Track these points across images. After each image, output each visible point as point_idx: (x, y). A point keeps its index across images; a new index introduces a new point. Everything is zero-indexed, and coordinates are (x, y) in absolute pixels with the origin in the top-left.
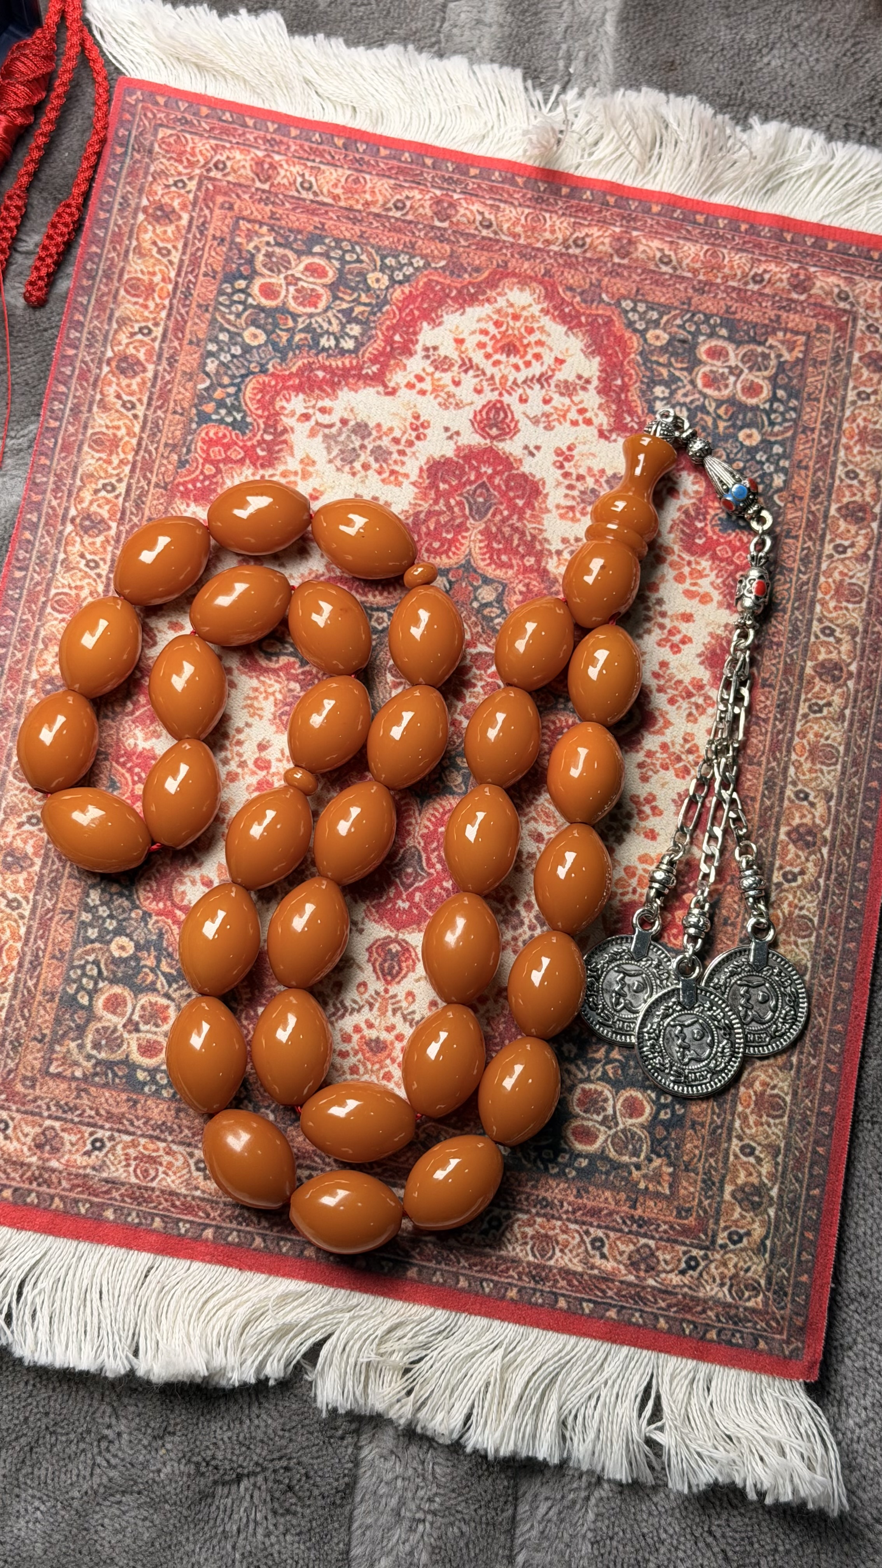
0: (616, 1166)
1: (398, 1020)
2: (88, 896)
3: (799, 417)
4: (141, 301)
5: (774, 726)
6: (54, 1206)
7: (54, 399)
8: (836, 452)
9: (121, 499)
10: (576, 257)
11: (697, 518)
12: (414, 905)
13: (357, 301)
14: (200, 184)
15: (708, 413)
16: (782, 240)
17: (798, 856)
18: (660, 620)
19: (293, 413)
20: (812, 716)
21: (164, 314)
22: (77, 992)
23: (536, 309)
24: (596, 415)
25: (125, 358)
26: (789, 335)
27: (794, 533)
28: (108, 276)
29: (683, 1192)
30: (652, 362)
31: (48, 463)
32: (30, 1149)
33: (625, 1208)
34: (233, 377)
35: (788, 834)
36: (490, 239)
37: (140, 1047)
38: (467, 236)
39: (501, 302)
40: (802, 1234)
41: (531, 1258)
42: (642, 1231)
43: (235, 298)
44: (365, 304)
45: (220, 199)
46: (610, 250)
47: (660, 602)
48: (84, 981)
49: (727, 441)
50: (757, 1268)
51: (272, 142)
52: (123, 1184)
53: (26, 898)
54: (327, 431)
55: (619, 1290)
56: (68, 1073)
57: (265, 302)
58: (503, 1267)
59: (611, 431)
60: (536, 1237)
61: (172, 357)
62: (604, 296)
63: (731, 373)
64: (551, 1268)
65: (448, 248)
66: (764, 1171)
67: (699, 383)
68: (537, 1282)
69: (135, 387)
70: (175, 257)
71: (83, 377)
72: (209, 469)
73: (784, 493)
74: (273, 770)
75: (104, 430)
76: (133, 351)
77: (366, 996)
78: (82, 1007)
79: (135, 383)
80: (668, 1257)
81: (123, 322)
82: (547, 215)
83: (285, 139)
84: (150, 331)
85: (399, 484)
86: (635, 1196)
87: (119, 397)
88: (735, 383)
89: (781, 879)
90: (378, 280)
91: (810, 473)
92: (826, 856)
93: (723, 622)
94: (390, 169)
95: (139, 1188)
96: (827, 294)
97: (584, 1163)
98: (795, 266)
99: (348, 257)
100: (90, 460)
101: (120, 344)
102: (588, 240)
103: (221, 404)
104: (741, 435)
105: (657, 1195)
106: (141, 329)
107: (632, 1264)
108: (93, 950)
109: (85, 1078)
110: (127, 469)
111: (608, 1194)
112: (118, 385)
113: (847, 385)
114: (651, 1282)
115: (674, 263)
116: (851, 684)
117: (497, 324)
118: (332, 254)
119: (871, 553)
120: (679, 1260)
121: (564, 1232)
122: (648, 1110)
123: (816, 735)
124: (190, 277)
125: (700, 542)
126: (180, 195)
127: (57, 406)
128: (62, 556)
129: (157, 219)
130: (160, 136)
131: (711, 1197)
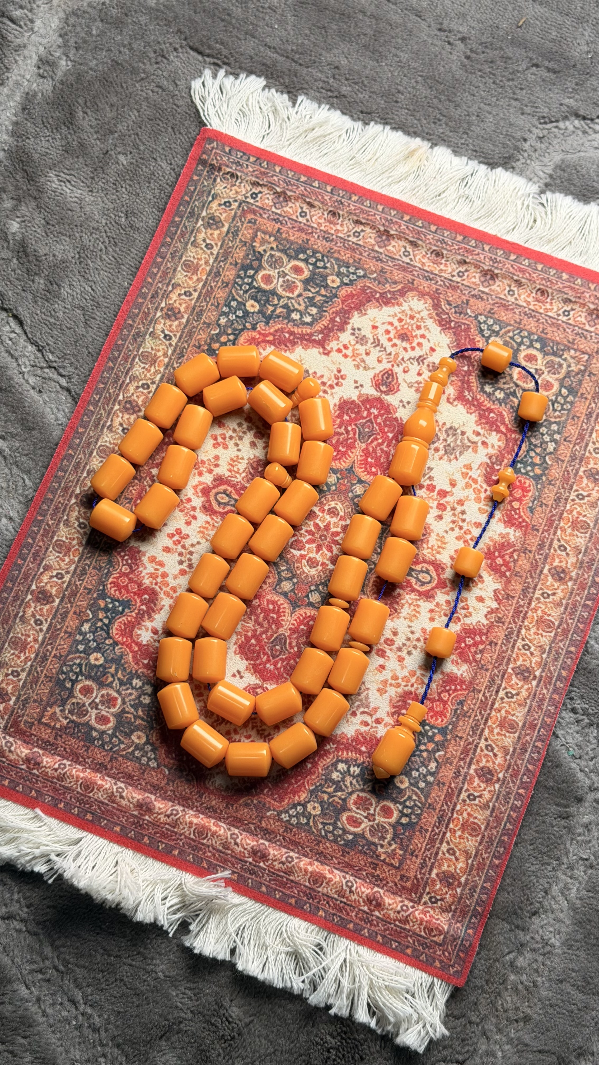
0: (284, 252)
1: (389, 349)
2: (555, 449)
3: (61, 667)
4: (472, 820)
7: (536, 760)
8: (44, 639)
9: (503, 686)
10: (179, 804)
11: (144, 612)
12: (368, 410)
13: (330, 795)
14: (420, 898)
15: (119, 679)
16: (39, 792)
17: (138, 397)
18: (183, 551)
19: (386, 725)
21: (458, 807)
22: (567, 396)
25: (488, 781)
26: (52, 724)
27: (86, 591)
28: (491, 841)
29: (251, 231)
33: (284, 229)
34: (420, 756)
36: (233, 826)
37: (536, 360)
38: (249, 831)
40: (191, 199)
42: (278, 216)
43: (410, 811)
44: (325, 792)
45: (408, 884)
47: (181, 563)
48: (562, 401)
49: (112, 659)
50: (220, 187)
51: (367, 921)
53: (590, 452)
54: (366, 710)
56: (578, 353)
57: (391, 805)
61: (458, 776)
63: (97, 705)
65: (264, 824)
66: (203, 234)
67: (119, 701)
68: (340, 201)
69: (484, 760)
70: (444, 847)
71: (516, 773)
72: (445, 696)
73: (85, 618)
74: (436, 503)
75: (507, 734)
76: (482, 784)
77: (404, 365)
78: (565, 388)
79: (483, 763)
80: (267, 201)
81: (485, 806)
82: (192, 836)
83: (358, 921)
84: (468, 797)
86: (277, 234)
87: (495, 755)
88: (96, 697)
90: (314, 809)
91: (65, 628)
92: (121, 394)
94: (292, 887)
97: (301, 256)
98: (34, 771)
99: (331, 828)
100: (519, 716)
101: (490, 791)
103: (431, 739)
104: (101, 661)
105: (265, 233)
106: (474, 800)
108: (555, 417)
109: (569, 349)
110: (496, 705)
111: (292, 238)
112: (494, 763)
113: (24, 683)
118: (341, 832)
119: (42, 570)
121: (320, 224)
122: (260, 277)
124: (437, 831)
125: (146, 596)
126: (435, 892)
127: (535, 756)
128: (544, 656)
129: (453, 876)
130: (442, 937)
131: (235, 226)
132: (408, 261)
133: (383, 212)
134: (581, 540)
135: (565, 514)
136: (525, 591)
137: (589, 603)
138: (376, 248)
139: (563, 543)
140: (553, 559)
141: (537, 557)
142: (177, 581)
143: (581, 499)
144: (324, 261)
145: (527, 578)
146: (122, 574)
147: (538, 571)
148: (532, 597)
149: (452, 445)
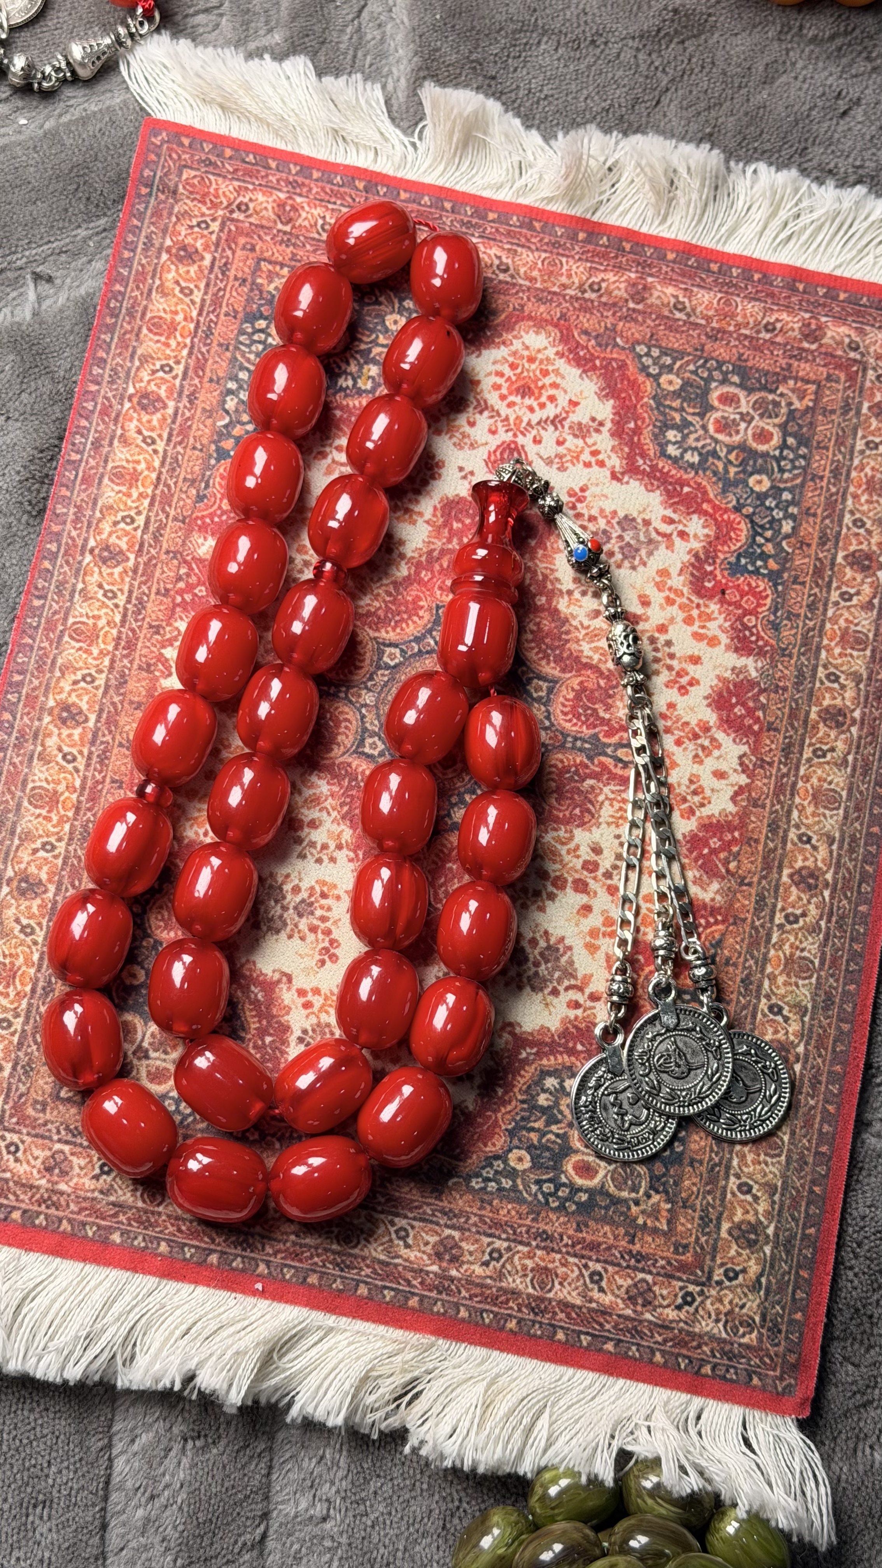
0: (616, 1201)
3: (808, 464)
4: (163, 339)
5: (779, 769)
6: (62, 1229)
7: (77, 433)
8: (844, 500)
9: (139, 532)
10: (592, 301)
11: (706, 561)
13: (375, 342)
14: (223, 224)
15: (719, 458)
16: (794, 289)
17: (800, 899)
18: (669, 662)
20: (816, 760)
21: (185, 352)
23: (551, 352)
24: (609, 457)
25: (145, 395)
26: (799, 384)
27: (801, 580)
28: (131, 314)
29: (680, 1228)
30: (665, 406)
31: (68, 494)
32: (39, 1172)
33: (623, 1243)
35: (791, 876)
36: (507, 283)
37: (149, 1073)
39: (517, 345)
40: (797, 1273)
41: (530, 1290)
42: (640, 1266)
43: (256, 337)
44: (383, 346)
45: (242, 240)
46: (625, 295)
47: (669, 643)
49: (737, 486)
50: (752, 1305)
51: (294, 184)
52: (131, 1208)
55: (617, 1324)
58: (503, 1298)
59: (623, 474)
60: (537, 1269)
61: (193, 394)
62: (618, 340)
63: (742, 419)
64: (550, 1300)
66: (761, 1209)
67: (711, 428)
68: (536, 1314)
69: (155, 423)
70: (197, 296)
71: (105, 412)
72: (227, 504)
73: (793, 540)
75: (124, 464)
76: (154, 388)
79: (156, 418)
80: (665, 1292)
81: (145, 359)
82: (564, 260)
83: (307, 182)
84: (172, 369)
85: (414, 523)
86: (634, 1231)
87: (139, 432)
88: (746, 429)
89: (783, 921)
90: (396, 322)
91: (818, 521)
92: (827, 899)
93: (730, 666)
95: (146, 1212)
96: (838, 344)
97: (584, 1197)
98: (807, 316)
100: (110, 493)
101: (141, 381)
102: (604, 285)
104: (751, 481)
105: (655, 1231)
106: (162, 367)
107: (630, 1298)
110: (146, 502)
111: (607, 1228)
112: (140, 421)
113: (855, 434)
114: (648, 1316)
115: (688, 310)
116: (854, 730)
117: (513, 366)
119: (876, 601)
120: (676, 1296)
121: (563, 1265)
123: (820, 780)
124: (212, 316)
125: (707, 584)
126: (203, 236)
127: (78, 439)
128: (80, 586)
129: (180, 259)
130: (184, 177)
131: (708, 1234)
132: (397, 1220)
133: (457, 1306)
134: (40, 775)
135: (70, 814)
136: (123, 681)
137: (17, 678)
138: (456, 1234)
139: (70, 767)
140: (81, 739)
141: (108, 738)
142: (669, 616)
143: (47, 843)
144: (543, 1193)
145: (122, 702)
146: (754, 612)
147: (104, 716)
148: (110, 672)
149: (272, 903)
